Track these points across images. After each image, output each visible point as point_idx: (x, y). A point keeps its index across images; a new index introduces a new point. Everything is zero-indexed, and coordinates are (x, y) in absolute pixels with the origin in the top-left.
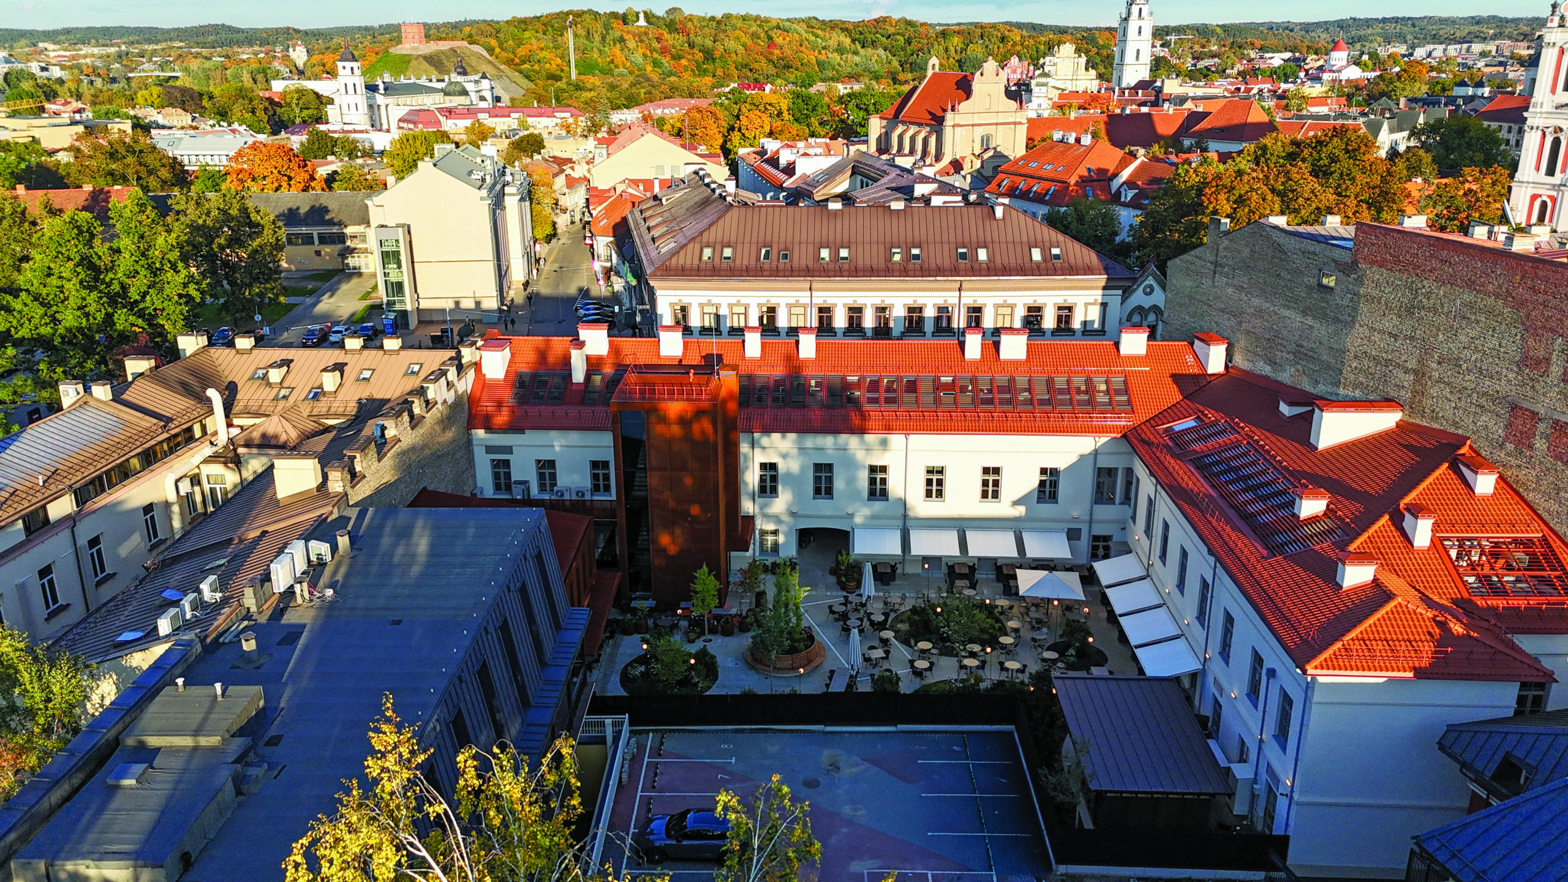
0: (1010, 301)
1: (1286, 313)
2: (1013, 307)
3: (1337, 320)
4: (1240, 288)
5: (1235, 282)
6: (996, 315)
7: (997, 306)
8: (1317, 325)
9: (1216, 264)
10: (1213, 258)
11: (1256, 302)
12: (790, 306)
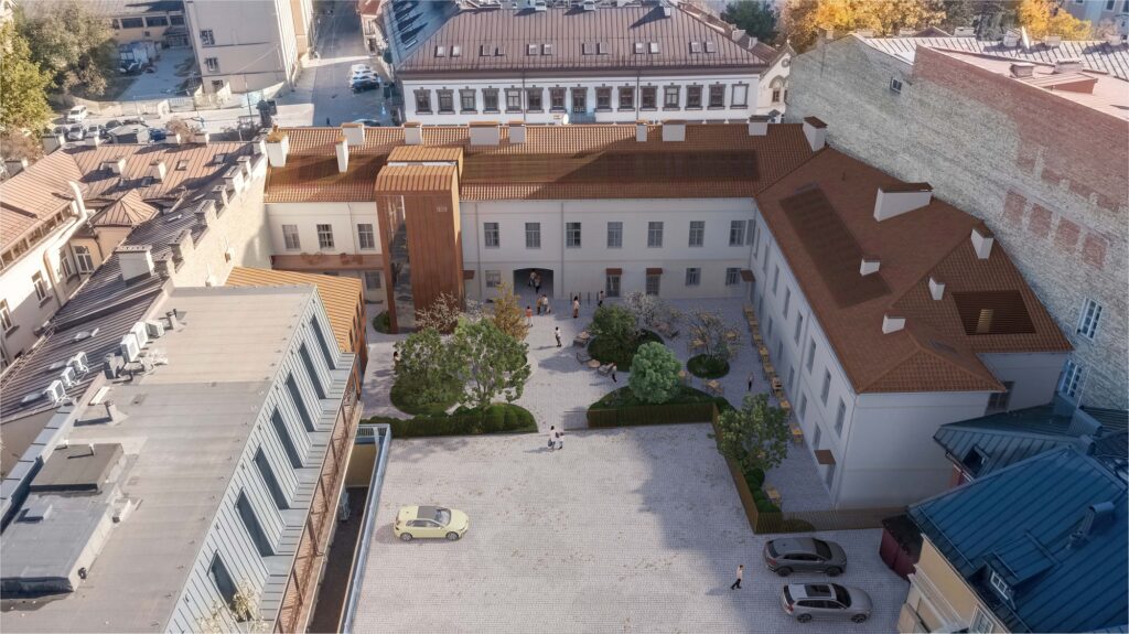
0: (676, 83)
1: (868, 107)
2: (678, 88)
3: (902, 117)
4: (839, 84)
5: (836, 79)
6: (666, 94)
7: (666, 88)
8: (888, 118)
9: (823, 64)
10: (821, 59)
11: (850, 96)
12: (507, 90)
